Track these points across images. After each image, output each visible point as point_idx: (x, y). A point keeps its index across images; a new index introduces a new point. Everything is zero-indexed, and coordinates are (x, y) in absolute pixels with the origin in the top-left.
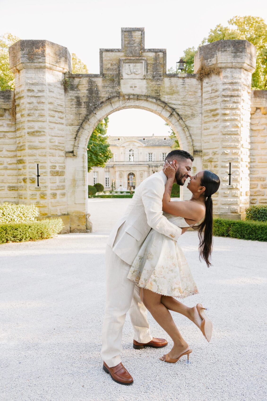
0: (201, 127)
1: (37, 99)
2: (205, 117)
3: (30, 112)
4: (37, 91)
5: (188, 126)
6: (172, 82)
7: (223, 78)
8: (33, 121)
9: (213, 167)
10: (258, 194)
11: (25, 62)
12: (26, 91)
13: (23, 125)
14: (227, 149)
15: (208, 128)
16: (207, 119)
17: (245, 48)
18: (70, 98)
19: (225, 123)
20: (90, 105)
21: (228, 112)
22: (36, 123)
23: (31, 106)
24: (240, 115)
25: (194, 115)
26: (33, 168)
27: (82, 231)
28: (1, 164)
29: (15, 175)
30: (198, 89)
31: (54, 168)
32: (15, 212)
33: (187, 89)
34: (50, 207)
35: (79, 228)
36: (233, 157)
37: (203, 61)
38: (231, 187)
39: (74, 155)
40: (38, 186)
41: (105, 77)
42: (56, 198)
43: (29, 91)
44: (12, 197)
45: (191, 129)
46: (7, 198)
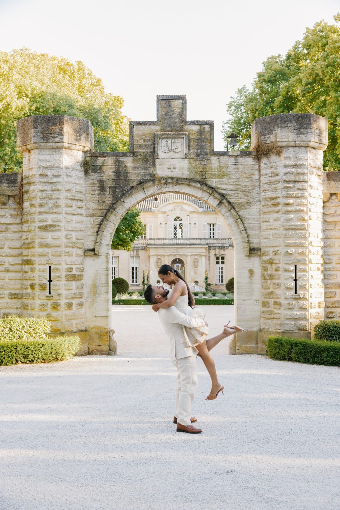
0: (260, 218)
1: (51, 185)
2: (263, 206)
3: (42, 202)
4: (51, 176)
5: (242, 217)
6: (221, 161)
7: (285, 160)
8: (46, 213)
9: (274, 270)
10: (337, 305)
11: (38, 142)
12: (37, 176)
13: (33, 217)
14: (291, 247)
15: (267, 220)
16: (266, 209)
17: (311, 123)
18: (91, 182)
19: (288, 215)
20: (117, 191)
21: (291, 201)
22: (50, 215)
23: (44, 194)
24: (307, 205)
25: (250, 203)
26: (44, 271)
27: (104, 353)
28: (2, 265)
29: (19, 278)
30: (254, 171)
31: (69, 271)
32: (24, 326)
33: (240, 170)
34: (64, 321)
35: (99, 348)
36: (299, 258)
37: (260, 137)
38: (297, 297)
39: (95, 254)
40: (50, 293)
41: (136, 156)
42: (71, 309)
43: (42, 176)
44: (14, 307)
45: (246, 220)
46: (7, 309)
